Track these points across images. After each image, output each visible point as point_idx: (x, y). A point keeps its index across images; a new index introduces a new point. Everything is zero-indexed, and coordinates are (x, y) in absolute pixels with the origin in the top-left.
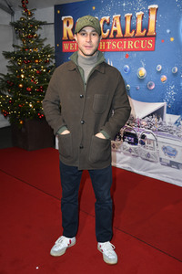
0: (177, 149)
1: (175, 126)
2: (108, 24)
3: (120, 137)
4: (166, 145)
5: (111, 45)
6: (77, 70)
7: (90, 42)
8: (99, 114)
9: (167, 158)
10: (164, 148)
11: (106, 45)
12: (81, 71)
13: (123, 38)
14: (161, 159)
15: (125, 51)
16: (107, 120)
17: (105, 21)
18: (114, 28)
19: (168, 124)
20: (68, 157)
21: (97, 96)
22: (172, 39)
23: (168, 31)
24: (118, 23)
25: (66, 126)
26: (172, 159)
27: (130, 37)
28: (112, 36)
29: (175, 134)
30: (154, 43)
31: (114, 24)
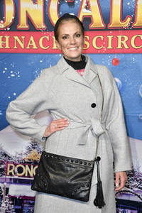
2: (71, 4)
31: (85, 4)
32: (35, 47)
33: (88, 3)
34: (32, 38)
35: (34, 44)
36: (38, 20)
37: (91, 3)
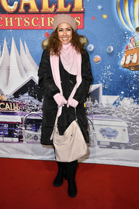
0: (117, 129)
1: (114, 107)
4: (104, 127)
9: (107, 140)
10: (102, 131)
13: (40, 13)
14: (99, 142)
15: (43, 29)
19: (105, 106)
22: (105, 16)
23: (100, 7)
26: (113, 140)
27: (50, 13)
29: (114, 115)
30: (82, 21)
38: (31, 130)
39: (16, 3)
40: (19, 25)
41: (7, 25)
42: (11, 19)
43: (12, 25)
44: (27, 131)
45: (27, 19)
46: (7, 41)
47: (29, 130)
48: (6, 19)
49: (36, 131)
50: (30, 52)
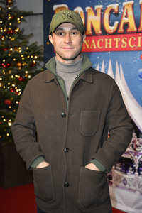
2: (117, 14)
3: (134, 170)
5: (120, 43)
6: (55, 81)
7: (70, 43)
8: (88, 137)
11: (114, 43)
12: (61, 82)
13: (137, 32)
16: (101, 144)
17: (112, 11)
18: (124, 20)
20: (48, 200)
21: (84, 113)
24: (130, 13)
25: (44, 157)
28: (121, 30)
31: (125, 14)
32: (95, 47)
33: (127, 13)
34: (93, 41)
35: (94, 45)
36: (97, 28)
37: (129, 13)
38: (121, 171)
39: (116, 23)
40: (117, 46)
41: (106, 47)
42: (110, 40)
43: (110, 47)
44: (116, 171)
45: (124, 40)
46: (105, 64)
47: (118, 170)
48: (106, 40)
49: (126, 173)
50: (125, 76)
